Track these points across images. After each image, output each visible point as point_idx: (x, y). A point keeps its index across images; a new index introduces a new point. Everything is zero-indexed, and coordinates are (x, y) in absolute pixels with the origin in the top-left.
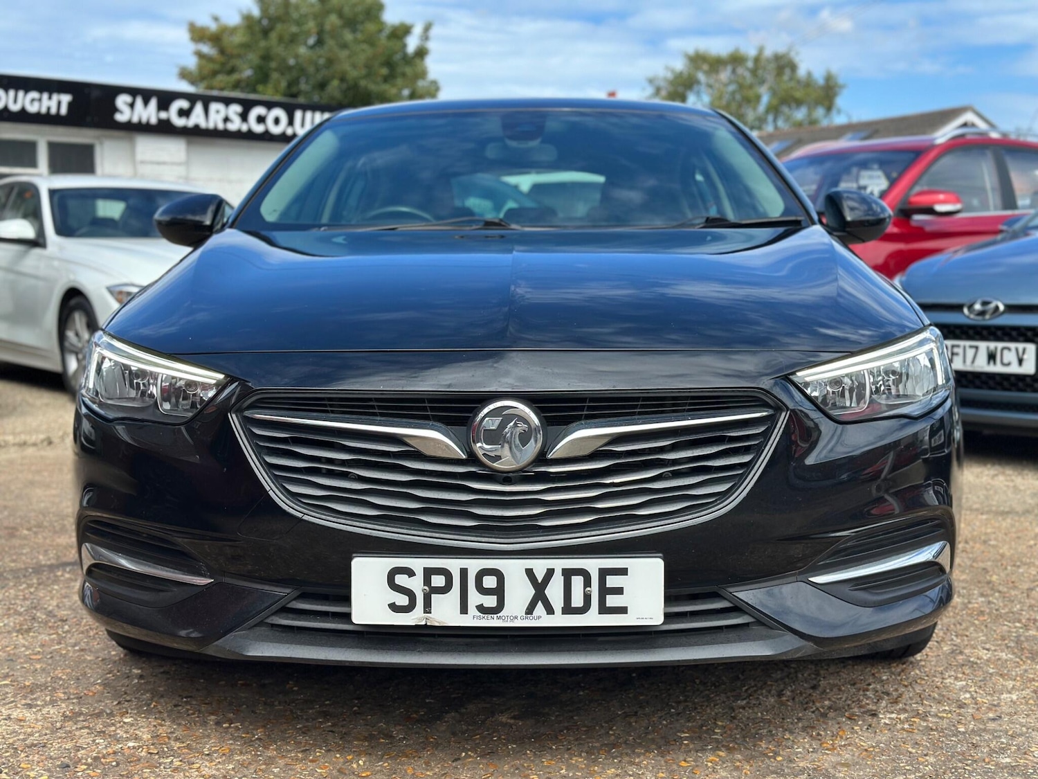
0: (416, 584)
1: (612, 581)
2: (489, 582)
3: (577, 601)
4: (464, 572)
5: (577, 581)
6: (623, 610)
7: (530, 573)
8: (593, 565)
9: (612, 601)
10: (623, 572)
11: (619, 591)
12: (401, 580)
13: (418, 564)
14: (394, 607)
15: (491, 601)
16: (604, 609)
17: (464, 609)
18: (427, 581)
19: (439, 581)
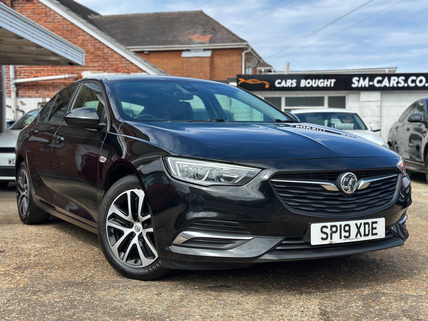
0: (328, 231)
1: (374, 226)
2: (347, 228)
3: (367, 233)
4: (341, 226)
5: (367, 226)
6: (376, 234)
7: (356, 224)
8: (370, 221)
9: (374, 231)
10: (376, 222)
11: (375, 228)
12: (324, 230)
13: (329, 224)
14: (323, 239)
15: (347, 234)
16: (373, 234)
17: (341, 238)
18: (331, 230)
19: (334, 229)
